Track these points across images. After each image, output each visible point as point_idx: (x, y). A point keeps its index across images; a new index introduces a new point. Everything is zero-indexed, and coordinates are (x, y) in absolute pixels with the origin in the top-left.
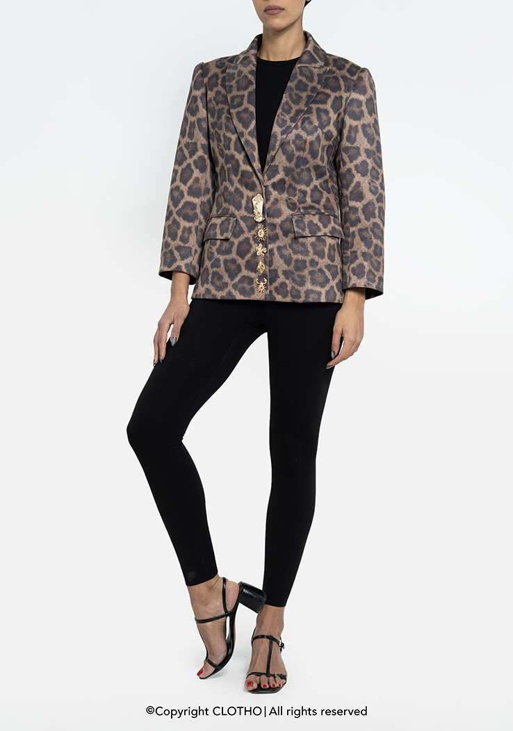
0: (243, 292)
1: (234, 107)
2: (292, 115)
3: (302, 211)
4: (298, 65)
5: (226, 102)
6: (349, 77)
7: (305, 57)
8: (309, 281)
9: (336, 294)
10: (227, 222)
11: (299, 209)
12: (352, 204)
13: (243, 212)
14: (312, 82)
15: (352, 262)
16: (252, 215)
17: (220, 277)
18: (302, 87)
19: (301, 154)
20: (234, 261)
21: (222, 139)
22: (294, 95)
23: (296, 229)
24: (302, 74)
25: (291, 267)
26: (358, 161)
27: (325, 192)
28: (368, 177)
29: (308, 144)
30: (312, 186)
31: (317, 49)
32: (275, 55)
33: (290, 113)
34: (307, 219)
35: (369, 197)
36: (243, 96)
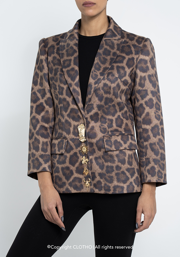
0: (76, 188)
1: (65, 67)
2: (101, 71)
3: (110, 133)
4: (104, 39)
5: (59, 64)
6: (137, 45)
7: (109, 33)
8: (116, 180)
9: (134, 187)
10: (62, 143)
11: (108, 132)
12: (144, 126)
13: (72, 136)
14: (114, 50)
15: (147, 165)
16: (77, 138)
17: (60, 179)
18: (107, 52)
19: (108, 96)
20: (68, 168)
21: (58, 88)
22: (102, 58)
23: (106, 146)
24: (107, 44)
25: (104, 171)
26: (147, 99)
27: (124, 120)
28: (154, 109)
29: (112, 89)
30: (116, 116)
31: (116, 27)
32: (89, 32)
33: (100, 70)
34: (113, 139)
35: (155, 122)
36: (70, 60)
